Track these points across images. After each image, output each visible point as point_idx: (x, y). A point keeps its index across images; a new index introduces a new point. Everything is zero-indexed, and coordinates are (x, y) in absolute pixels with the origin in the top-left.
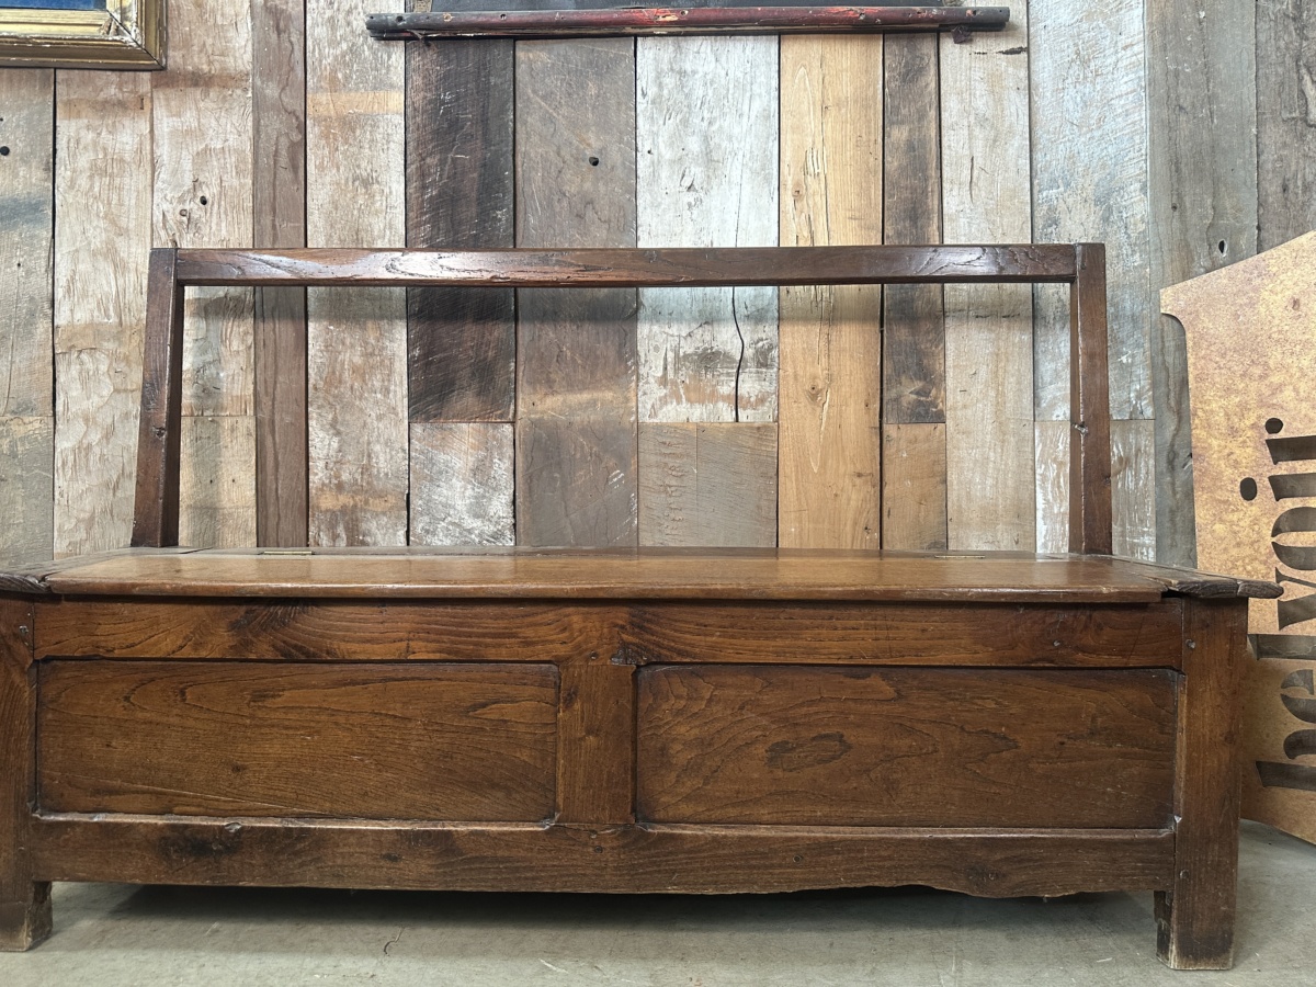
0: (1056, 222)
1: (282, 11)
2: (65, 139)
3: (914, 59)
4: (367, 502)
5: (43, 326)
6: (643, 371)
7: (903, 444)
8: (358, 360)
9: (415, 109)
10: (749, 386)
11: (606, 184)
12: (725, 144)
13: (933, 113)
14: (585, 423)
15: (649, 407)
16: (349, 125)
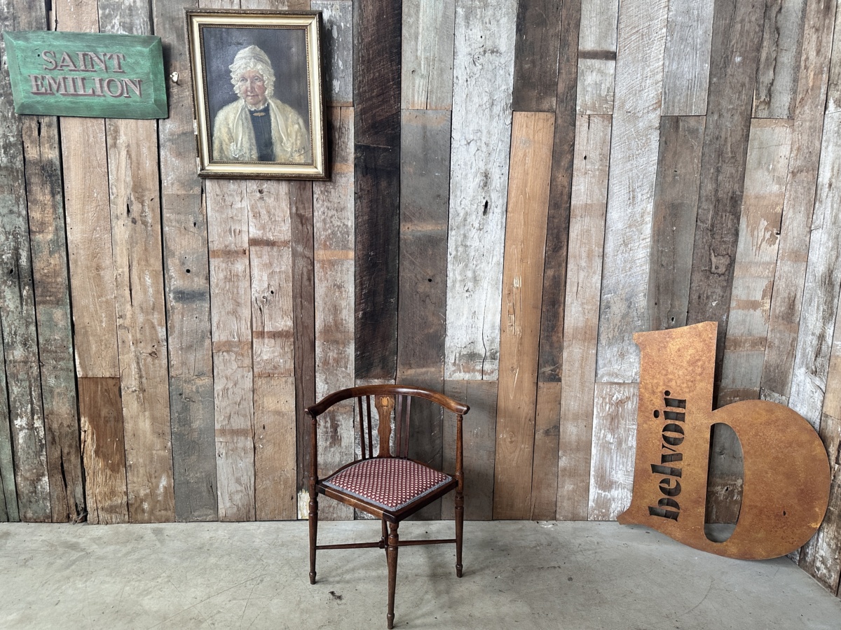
0: (609, 307)
1: (304, 216)
2: (213, 267)
3: (558, 242)
4: (338, 409)
5: (207, 342)
6: (446, 360)
7: (545, 390)
8: (335, 356)
9: (359, 258)
10: (488, 367)
11: (434, 289)
12: (482, 274)
13: (564, 264)
15: (448, 374)
16: (332, 264)
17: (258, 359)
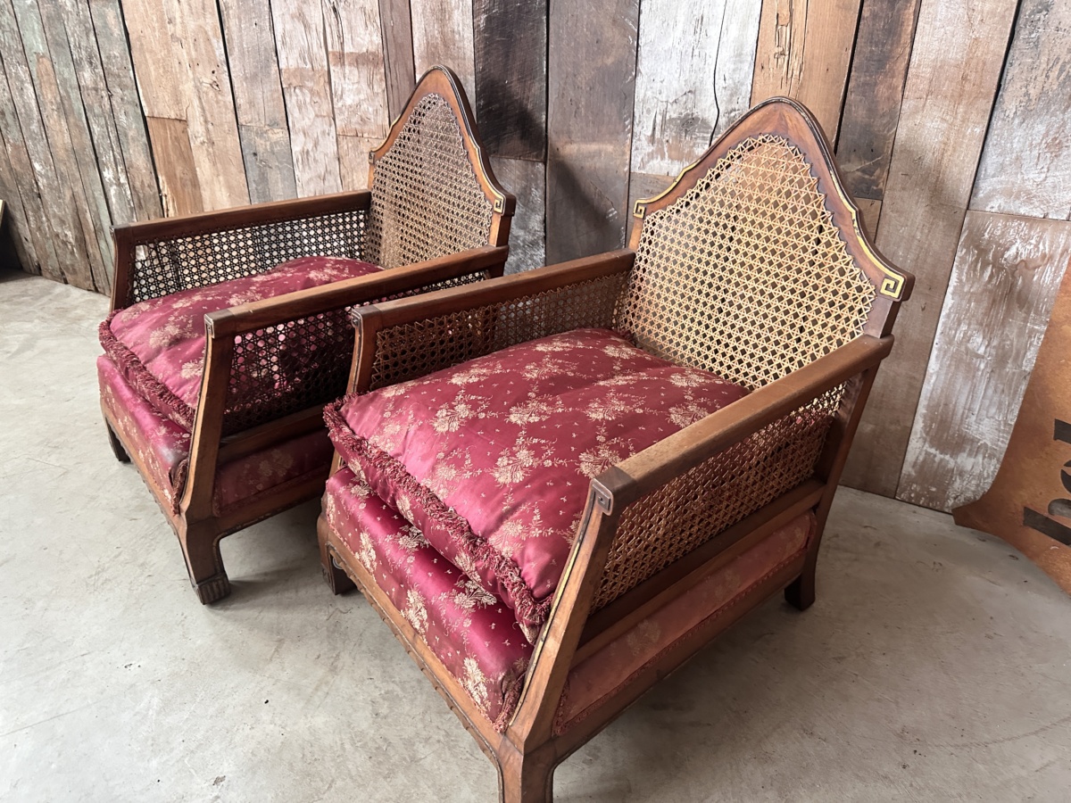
5: (274, 67)
6: (635, 130)
14: (593, 168)
15: (639, 160)
17: (340, 104)
